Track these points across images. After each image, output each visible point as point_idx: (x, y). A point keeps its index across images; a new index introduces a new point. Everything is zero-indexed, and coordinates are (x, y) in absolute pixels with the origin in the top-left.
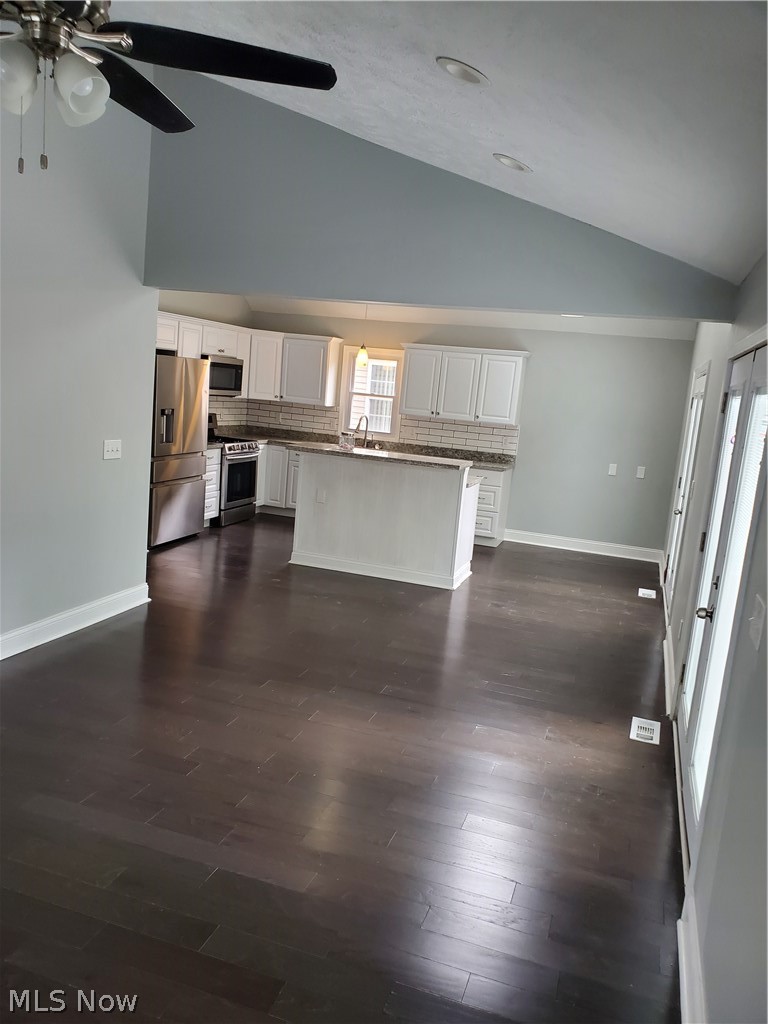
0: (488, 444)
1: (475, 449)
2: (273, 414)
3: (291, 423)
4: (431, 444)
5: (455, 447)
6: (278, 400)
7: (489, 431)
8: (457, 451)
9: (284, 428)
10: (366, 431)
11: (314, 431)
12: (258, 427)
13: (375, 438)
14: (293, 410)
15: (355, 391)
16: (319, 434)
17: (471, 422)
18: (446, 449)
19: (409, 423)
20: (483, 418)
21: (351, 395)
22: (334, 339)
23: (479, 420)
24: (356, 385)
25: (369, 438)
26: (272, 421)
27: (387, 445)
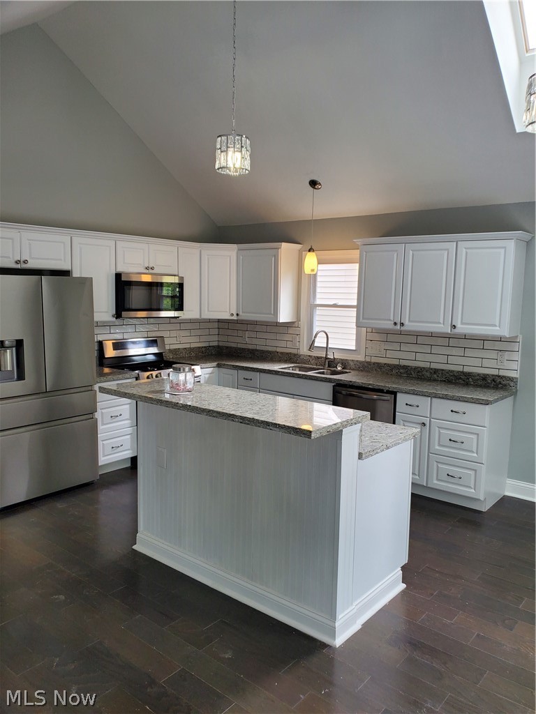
0: (477, 362)
1: (460, 369)
2: (240, 333)
3: (255, 341)
4: (403, 363)
5: (434, 366)
6: (235, 318)
7: (479, 344)
8: (436, 371)
9: (251, 347)
10: (327, 348)
11: (278, 350)
12: (227, 347)
13: (338, 356)
14: (258, 328)
15: (318, 302)
16: (282, 353)
17: (448, 334)
18: (421, 368)
19: (376, 337)
20: (462, 329)
21: (313, 307)
22: (284, 245)
23: (456, 331)
24: (318, 296)
25: (330, 356)
26: (238, 340)
27: (352, 363)
